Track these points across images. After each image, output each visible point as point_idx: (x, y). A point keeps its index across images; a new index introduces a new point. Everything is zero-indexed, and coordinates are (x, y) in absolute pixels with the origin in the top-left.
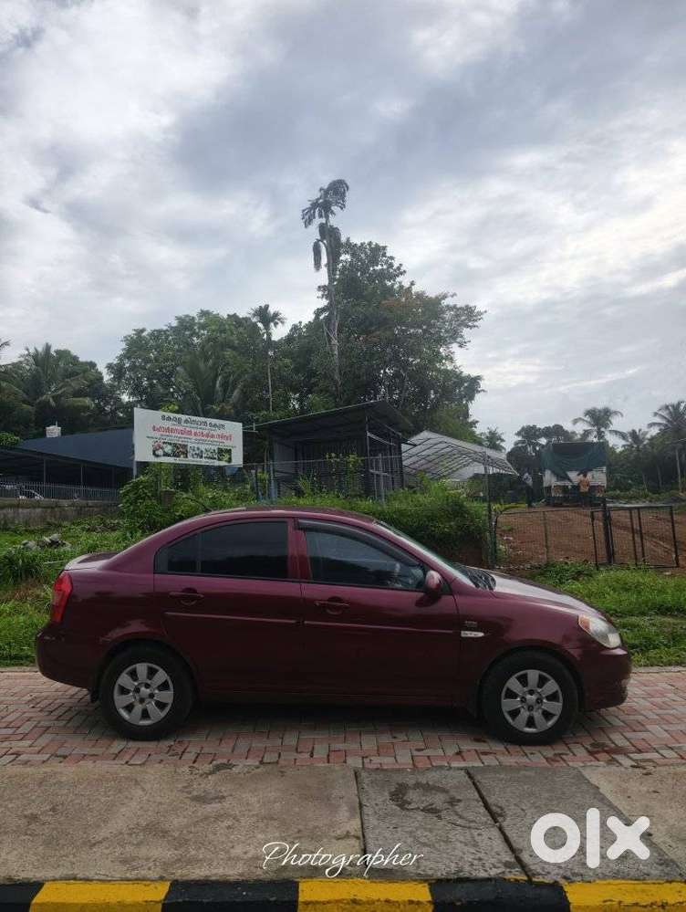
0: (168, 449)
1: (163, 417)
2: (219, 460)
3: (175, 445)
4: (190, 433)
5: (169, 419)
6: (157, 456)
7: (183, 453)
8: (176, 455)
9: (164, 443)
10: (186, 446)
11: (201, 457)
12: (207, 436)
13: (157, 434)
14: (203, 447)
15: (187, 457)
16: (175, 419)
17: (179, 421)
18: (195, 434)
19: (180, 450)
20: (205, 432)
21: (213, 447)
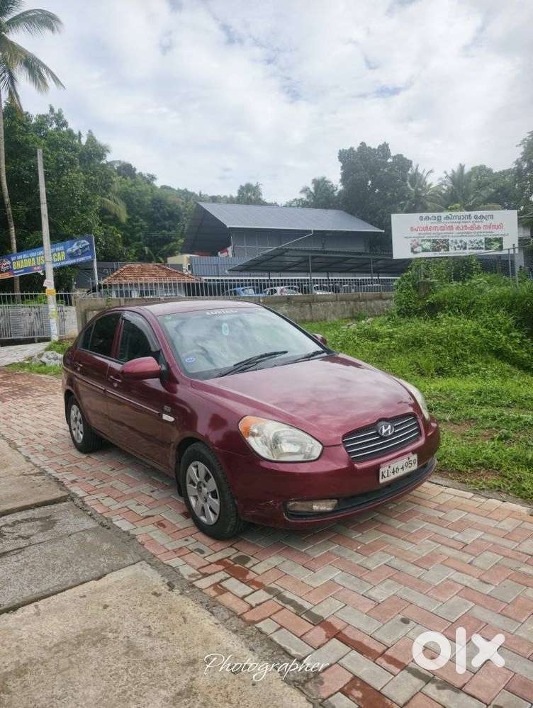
0: (427, 245)
1: (421, 218)
2: (487, 249)
3: (434, 241)
4: (451, 228)
5: (427, 218)
6: (416, 253)
7: (444, 247)
8: (434, 250)
9: (422, 240)
10: (446, 241)
11: (465, 248)
12: (472, 228)
13: (415, 234)
14: (466, 239)
15: (448, 250)
16: (434, 218)
17: (439, 219)
18: (458, 228)
19: (438, 245)
20: (469, 225)
21: (479, 239)
